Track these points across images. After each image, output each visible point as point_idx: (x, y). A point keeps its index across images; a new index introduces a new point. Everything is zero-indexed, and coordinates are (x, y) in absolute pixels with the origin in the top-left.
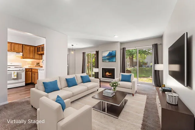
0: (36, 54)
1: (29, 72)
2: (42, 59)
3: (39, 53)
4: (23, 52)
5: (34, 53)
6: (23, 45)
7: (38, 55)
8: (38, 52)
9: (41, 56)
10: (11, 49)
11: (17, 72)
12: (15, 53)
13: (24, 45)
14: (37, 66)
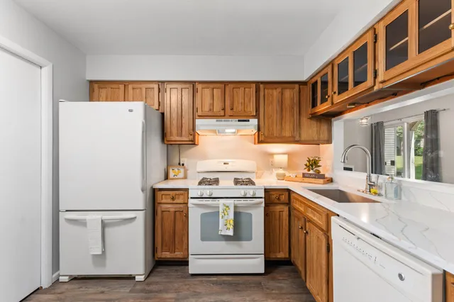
0: (304, 120)
1: (278, 208)
2: (329, 141)
3: (322, 108)
4: (257, 116)
5: (296, 116)
6: (258, 83)
7: (314, 124)
8: (314, 105)
9: (324, 127)
10: (224, 109)
11: (235, 207)
12: (234, 122)
13: (261, 86)
14: (310, 176)
